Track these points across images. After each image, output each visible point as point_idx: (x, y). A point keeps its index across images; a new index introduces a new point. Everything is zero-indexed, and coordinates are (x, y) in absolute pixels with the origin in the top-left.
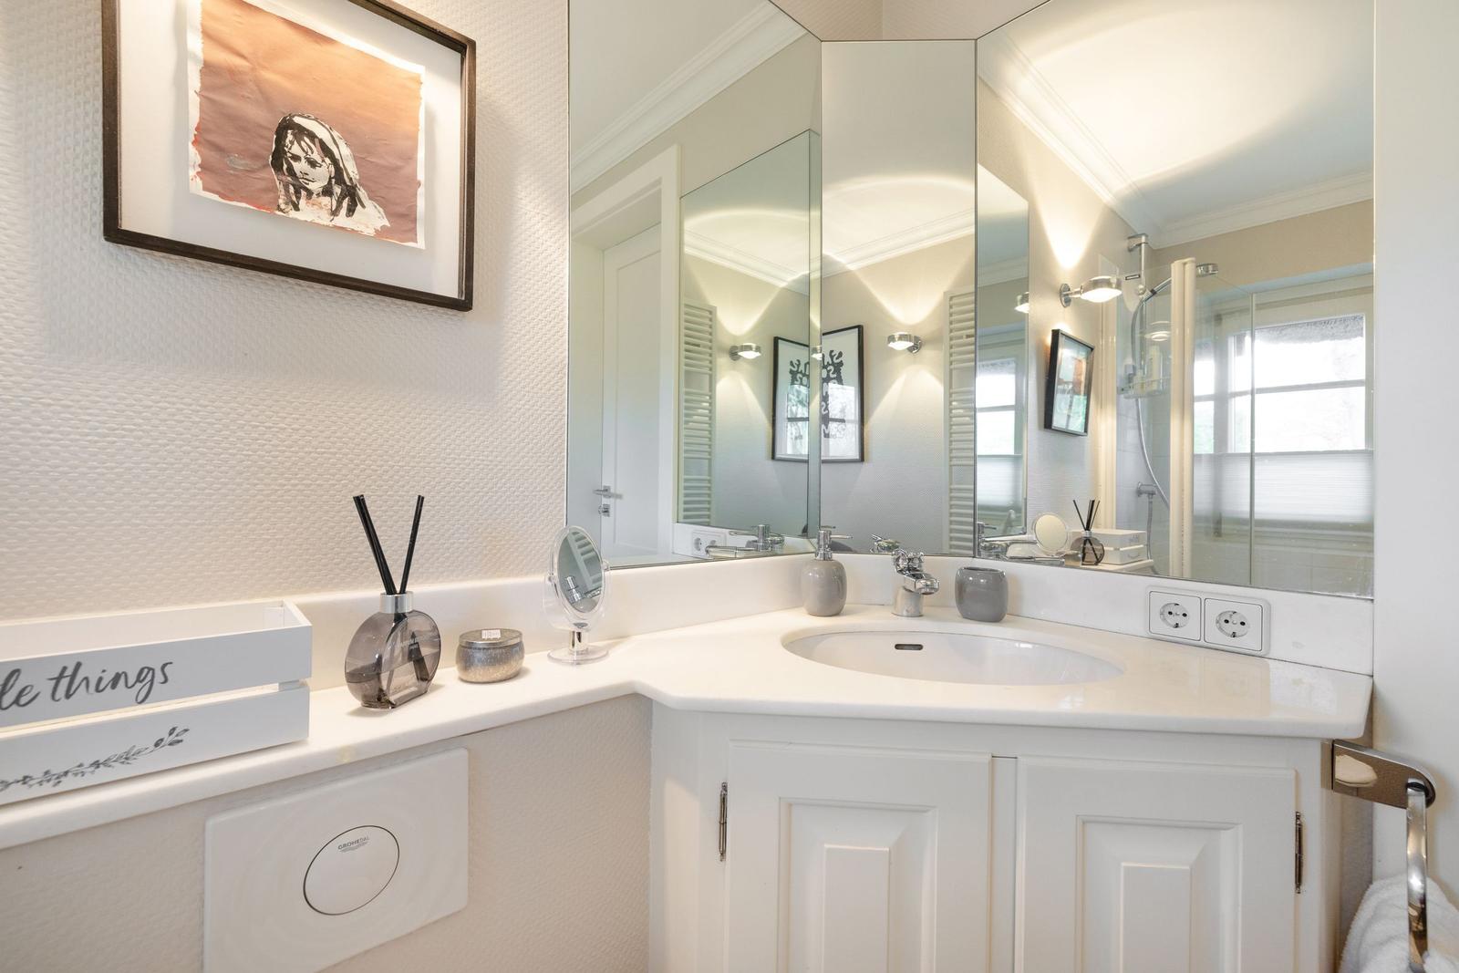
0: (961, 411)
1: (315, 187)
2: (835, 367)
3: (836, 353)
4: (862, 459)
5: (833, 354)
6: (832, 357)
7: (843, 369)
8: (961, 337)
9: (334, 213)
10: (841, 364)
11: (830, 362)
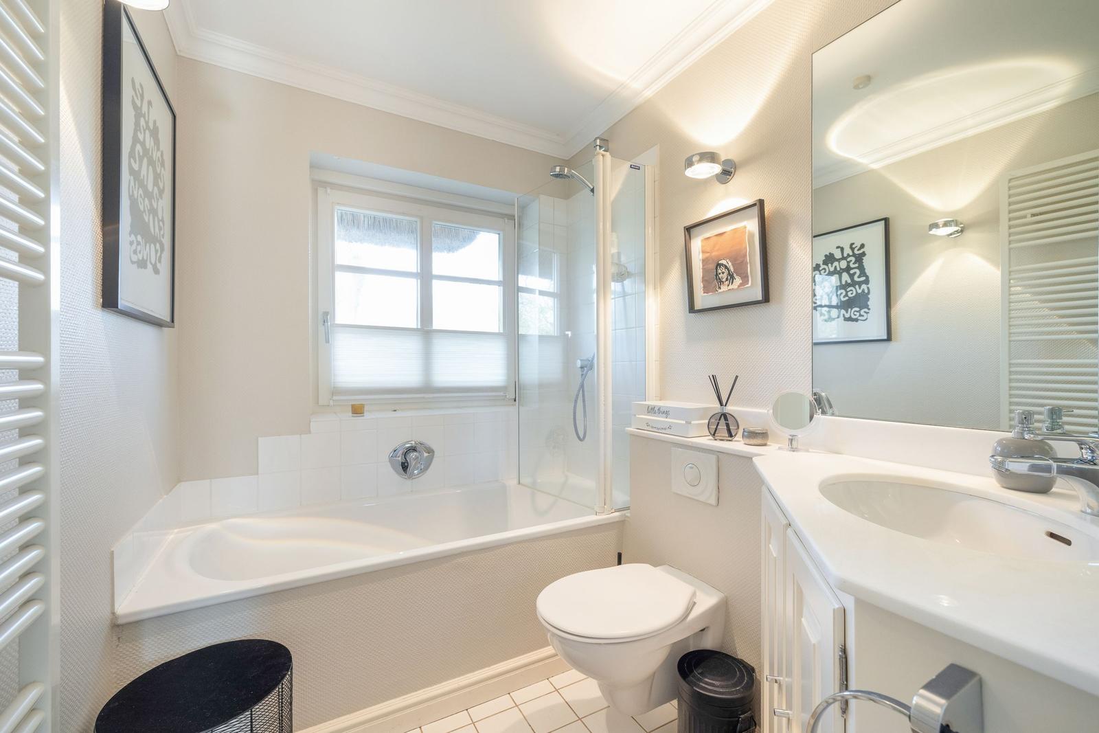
0: (1019, 288)
1: (724, 280)
2: (856, 258)
3: (858, 245)
4: (889, 339)
5: (854, 246)
6: (852, 249)
7: (865, 260)
8: (1025, 217)
9: (728, 285)
10: (864, 254)
11: (851, 254)
